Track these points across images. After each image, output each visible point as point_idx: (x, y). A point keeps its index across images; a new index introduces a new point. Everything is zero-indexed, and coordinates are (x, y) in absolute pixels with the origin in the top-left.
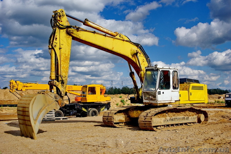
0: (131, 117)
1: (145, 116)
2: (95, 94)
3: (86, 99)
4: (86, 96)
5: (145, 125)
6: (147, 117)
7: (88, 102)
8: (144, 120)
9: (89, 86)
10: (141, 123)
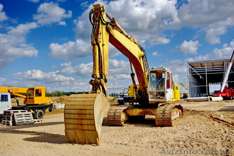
0: (130, 115)
1: (162, 114)
2: (41, 96)
3: (33, 101)
4: (33, 98)
5: (163, 121)
6: (165, 114)
7: (35, 103)
8: (162, 117)
9: (36, 88)
10: (159, 120)
